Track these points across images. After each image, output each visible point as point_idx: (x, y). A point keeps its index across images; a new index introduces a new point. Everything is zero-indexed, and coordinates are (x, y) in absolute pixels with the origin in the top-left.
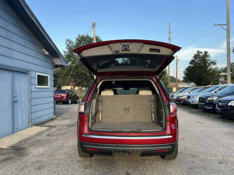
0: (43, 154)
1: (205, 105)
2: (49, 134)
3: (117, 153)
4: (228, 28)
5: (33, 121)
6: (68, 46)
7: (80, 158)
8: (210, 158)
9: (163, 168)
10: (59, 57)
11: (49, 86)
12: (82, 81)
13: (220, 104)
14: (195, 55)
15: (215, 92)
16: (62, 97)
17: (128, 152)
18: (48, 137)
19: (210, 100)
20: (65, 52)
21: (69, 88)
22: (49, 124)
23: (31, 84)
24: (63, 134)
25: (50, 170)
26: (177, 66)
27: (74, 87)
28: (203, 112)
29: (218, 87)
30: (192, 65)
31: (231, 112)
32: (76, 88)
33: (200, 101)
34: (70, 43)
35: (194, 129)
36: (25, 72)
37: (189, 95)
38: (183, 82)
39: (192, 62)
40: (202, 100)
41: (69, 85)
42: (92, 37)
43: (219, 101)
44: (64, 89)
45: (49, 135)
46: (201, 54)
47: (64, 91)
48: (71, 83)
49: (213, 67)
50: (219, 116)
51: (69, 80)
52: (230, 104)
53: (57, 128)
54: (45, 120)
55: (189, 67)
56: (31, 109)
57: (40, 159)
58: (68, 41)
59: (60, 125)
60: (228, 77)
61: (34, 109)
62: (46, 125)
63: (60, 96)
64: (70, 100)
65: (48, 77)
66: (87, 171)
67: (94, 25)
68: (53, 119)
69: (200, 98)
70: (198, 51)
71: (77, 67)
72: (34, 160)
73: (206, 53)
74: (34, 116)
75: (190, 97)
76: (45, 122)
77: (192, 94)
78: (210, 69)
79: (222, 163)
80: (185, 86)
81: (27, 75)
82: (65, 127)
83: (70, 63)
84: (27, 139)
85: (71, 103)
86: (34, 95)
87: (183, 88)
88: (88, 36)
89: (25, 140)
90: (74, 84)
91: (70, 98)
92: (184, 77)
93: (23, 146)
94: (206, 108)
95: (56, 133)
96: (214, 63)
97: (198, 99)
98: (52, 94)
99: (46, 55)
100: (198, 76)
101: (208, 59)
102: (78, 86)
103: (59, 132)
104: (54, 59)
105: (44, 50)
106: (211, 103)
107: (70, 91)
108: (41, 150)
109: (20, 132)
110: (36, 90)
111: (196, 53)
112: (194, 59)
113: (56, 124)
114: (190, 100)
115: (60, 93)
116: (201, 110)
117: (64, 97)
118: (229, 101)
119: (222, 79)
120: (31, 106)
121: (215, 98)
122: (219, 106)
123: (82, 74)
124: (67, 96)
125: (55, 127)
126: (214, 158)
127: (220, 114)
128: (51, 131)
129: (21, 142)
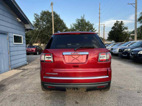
0: (17, 90)
1: (123, 54)
2: (23, 74)
3: (69, 89)
4: (136, 6)
5: (12, 66)
6: (36, 18)
7: (43, 92)
8: (131, 89)
9: (101, 97)
10: (29, 24)
11: (22, 43)
12: (45, 40)
13: (133, 53)
14: (115, 23)
15: (129, 46)
16: (32, 50)
17: (77, 88)
18: (22, 77)
19: (126, 51)
20: (34, 22)
21: (37, 44)
22: (23, 68)
23: (9, 42)
24: (32, 74)
25: (21, 102)
26: (104, 30)
27: (41, 44)
28: (121, 58)
29: (130, 43)
30: (113, 30)
31: (140, 58)
32: (42, 45)
33: (119, 51)
34: (37, 16)
35: (117, 69)
36: (4, 33)
37: (112, 48)
38: (107, 40)
39: (113, 28)
40: (121, 51)
41: (37, 43)
42: (51, 12)
43: (132, 51)
44: (34, 45)
45: (22, 76)
46: (119, 23)
47: (34, 47)
48: (38, 42)
49: (126, 31)
50: (132, 61)
51: (37, 40)
52: (139, 53)
53: (29, 71)
54: (21, 65)
55: (111, 31)
56: (10, 58)
57: (15, 93)
58: (36, 14)
59: (31, 68)
60: (135, 37)
61: (12, 58)
62: (21, 69)
63: (31, 50)
64: (38, 52)
65: (21, 37)
66: (48, 101)
67: (52, 4)
68: (26, 65)
69: (119, 49)
70: (117, 21)
71: (41, 31)
72: (11, 94)
73: (122, 22)
74: (13, 63)
75: (113, 49)
76: (21, 67)
77: (114, 47)
78: (124, 32)
79: (140, 93)
80: (109, 43)
81: (6, 36)
82: (34, 70)
83: (37, 29)
84: (7, 79)
85: (39, 54)
86: (12, 49)
87: (107, 44)
88: (48, 11)
89: (6, 79)
90: (40, 42)
91: (38, 51)
92: (108, 37)
93: (4, 84)
94: (124, 56)
95: (28, 74)
96: (126, 28)
97: (118, 50)
98: (25, 48)
99: (19, 22)
100: (117, 37)
101: (123, 26)
102: (43, 43)
103: (30, 73)
104: (25, 25)
105: (18, 18)
106: (127, 53)
107: (38, 46)
108: (16, 86)
109: (3, 74)
110: (13, 46)
111: (116, 22)
112: (114, 26)
113: (28, 68)
114: (113, 51)
115: (31, 48)
116: (120, 57)
117: (34, 50)
118: (139, 51)
119: (130, 38)
120: (10, 56)
121: (129, 50)
122: (131, 54)
123: (45, 36)
124: (36, 50)
125: (27, 69)
126: (134, 89)
127: (132, 59)
128: (24, 72)
129: (3, 81)
